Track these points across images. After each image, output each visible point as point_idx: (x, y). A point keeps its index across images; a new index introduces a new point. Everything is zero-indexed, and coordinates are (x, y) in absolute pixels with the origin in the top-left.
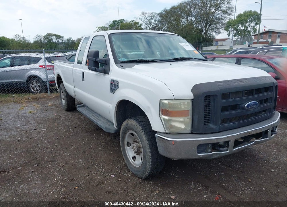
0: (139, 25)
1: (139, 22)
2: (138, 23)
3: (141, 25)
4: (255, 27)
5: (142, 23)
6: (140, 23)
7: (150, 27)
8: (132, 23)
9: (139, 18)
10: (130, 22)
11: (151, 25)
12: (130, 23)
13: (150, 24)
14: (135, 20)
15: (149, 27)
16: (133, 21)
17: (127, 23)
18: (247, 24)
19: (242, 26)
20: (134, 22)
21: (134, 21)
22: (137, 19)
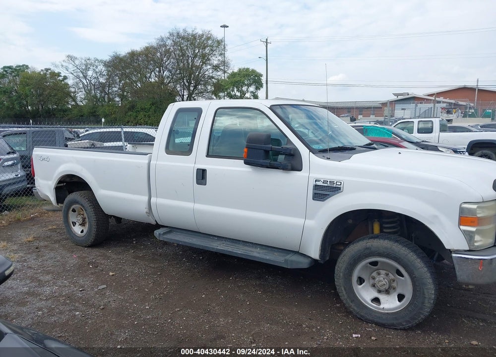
0: (61, 78)
1: (60, 71)
2: (59, 75)
3: (65, 78)
4: (255, 93)
5: (67, 75)
6: (63, 74)
7: (86, 84)
8: (45, 74)
9: (62, 66)
10: (42, 70)
11: (87, 80)
12: (42, 73)
13: (85, 77)
14: (53, 68)
15: (83, 83)
16: (47, 70)
17: (34, 72)
18: (245, 88)
19: (238, 91)
20: (50, 71)
21: (49, 69)
22: (56, 66)
